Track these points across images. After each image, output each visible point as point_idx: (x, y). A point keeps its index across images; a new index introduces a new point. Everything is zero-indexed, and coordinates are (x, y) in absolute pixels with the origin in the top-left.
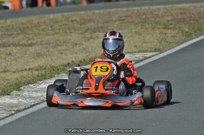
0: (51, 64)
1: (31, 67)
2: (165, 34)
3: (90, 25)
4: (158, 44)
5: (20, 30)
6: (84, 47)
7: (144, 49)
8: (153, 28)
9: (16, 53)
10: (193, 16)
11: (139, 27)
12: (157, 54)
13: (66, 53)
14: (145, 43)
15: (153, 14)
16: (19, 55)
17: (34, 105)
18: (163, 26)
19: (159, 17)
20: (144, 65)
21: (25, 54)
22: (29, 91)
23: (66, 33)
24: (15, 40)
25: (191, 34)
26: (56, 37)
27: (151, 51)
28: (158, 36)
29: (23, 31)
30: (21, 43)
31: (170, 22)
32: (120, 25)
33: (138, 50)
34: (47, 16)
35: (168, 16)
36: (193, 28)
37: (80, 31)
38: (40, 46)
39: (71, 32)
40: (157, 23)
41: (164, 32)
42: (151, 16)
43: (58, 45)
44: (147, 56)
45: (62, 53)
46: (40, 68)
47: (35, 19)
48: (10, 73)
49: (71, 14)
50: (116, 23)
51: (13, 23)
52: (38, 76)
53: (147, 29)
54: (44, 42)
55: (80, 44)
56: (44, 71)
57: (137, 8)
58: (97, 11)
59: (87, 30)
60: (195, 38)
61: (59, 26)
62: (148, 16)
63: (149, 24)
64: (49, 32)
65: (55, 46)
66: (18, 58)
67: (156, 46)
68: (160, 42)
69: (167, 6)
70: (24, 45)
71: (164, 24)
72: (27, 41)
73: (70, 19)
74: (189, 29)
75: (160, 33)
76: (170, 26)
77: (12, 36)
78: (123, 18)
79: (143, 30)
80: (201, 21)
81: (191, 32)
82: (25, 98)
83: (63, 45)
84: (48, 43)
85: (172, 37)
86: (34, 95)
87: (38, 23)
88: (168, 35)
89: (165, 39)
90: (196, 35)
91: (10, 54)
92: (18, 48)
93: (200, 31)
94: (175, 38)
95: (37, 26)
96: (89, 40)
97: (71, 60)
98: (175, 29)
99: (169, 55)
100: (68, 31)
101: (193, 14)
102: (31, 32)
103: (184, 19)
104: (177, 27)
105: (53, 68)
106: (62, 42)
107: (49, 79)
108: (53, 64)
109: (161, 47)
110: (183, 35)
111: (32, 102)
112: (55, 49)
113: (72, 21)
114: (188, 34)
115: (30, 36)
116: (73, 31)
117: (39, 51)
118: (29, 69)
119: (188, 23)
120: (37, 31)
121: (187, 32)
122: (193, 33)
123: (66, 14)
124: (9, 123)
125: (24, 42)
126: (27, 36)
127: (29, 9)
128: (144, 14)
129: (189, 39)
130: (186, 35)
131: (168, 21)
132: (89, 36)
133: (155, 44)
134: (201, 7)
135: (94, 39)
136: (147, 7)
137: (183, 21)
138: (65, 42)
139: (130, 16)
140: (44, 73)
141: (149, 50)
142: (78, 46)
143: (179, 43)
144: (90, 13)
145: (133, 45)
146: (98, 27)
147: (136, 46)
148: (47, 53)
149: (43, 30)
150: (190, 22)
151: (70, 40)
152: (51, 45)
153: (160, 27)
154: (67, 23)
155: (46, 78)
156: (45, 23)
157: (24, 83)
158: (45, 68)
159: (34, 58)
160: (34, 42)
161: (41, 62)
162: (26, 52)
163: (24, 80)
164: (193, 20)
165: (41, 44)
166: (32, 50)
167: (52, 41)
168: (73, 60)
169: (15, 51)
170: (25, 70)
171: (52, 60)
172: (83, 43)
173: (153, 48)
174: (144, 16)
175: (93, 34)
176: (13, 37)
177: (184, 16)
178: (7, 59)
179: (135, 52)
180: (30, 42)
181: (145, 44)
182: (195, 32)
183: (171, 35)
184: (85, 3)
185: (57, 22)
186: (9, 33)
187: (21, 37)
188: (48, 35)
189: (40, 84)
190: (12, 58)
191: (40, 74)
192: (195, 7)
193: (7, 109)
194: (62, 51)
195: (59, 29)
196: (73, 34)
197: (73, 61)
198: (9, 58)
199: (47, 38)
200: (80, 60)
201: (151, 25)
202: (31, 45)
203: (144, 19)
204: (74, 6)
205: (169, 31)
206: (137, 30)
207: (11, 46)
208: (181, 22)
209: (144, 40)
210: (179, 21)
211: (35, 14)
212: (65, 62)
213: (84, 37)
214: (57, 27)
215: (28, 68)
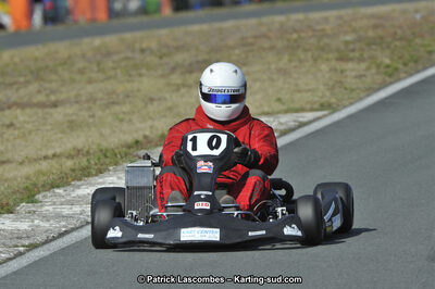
0: (99, 145)
1: (58, 151)
2: (342, 72)
3: (179, 58)
4: (328, 94)
5: (32, 72)
6: (169, 104)
7: (297, 106)
8: (315, 60)
9: (25, 122)
10: (399, 32)
11: (286, 58)
12: (325, 116)
13: (130, 120)
14: (299, 91)
15: (314, 30)
16: (29, 126)
17: (66, 232)
18: (336, 55)
19: (328, 36)
20: (298, 140)
21: (44, 124)
22: (54, 204)
23: (130, 76)
24: (23, 94)
25: (396, 69)
26: (109, 85)
27: (312, 110)
28: (327, 76)
29: (38, 74)
30: (35, 101)
31: (352, 46)
32: (243, 56)
33: (284, 107)
34: (86, 40)
35: (346, 33)
36: (400, 58)
37: (160, 72)
38: (76, 107)
39: (140, 75)
40: (323, 49)
41: (338, 67)
42: (310, 34)
43: (113, 103)
44: (305, 120)
45: (121, 120)
46: (77, 152)
47: (62, 49)
48: (13, 165)
49: (138, 34)
50: (237, 52)
51: (17, 60)
52: (73, 170)
53: (301, 61)
54: (84, 98)
55: (159, 99)
56: (85, 159)
57: (279, 19)
58: (195, 28)
59: (173, 69)
60: (404, 78)
61: (114, 62)
62: (303, 35)
63: (306, 50)
64: (93, 75)
65: (107, 106)
66: (30, 132)
67: (322, 97)
68: (331, 89)
69: (343, 12)
70: (42, 105)
71: (338, 50)
72: (47, 95)
73: (137, 46)
74: (392, 60)
75: (331, 70)
76: (351, 55)
77: (15, 87)
78: (251, 40)
79: (293, 64)
80: (418, 41)
81: (396, 65)
82: (46, 218)
83: (124, 103)
84: (92, 100)
85: (356, 77)
86: (66, 210)
87: (69, 57)
88: (348, 73)
89: (341, 82)
90: (406, 72)
91: (11, 125)
92: (28, 111)
93: (416, 62)
94: (364, 78)
95: (67, 62)
96: (178, 90)
97: (141, 133)
98: (361, 60)
99: (350, 117)
100: (134, 73)
101: (400, 27)
102: (54, 77)
103: (382, 38)
104: (365, 56)
105: (104, 153)
106: (121, 97)
107: (96, 175)
108: (105, 145)
109: (333, 100)
110: (378, 73)
111: (62, 225)
112: (107, 111)
113: (142, 51)
114: (390, 70)
115: (54, 86)
116: (144, 71)
117: (74, 117)
118: (54, 155)
119: (388, 47)
120: (66, 75)
121: (388, 66)
122: (401, 66)
123: (128, 36)
124: (15, 273)
125: (41, 98)
126: (47, 85)
127: (50, 28)
128: (295, 31)
129: (392, 80)
130: (386, 73)
131: (347, 43)
132: (179, 81)
133: (320, 94)
134: (417, 11)
135: (190, 87)
136: (300, 16)
137: (378, 42)
138: (128, 96)
139: (265, 36)
140: (86, 164)
141: (308, 106)
142: (155, 103)
143: (371, 90)
144: (179, 31)
145: (274, 98)
146: (198, 62)
147: (279, 100)
148: (91, 120)
149: (81, 71)
150: (392, 46)
151: (139, 90)
152: (98, 102)
153: (330, 56)
154: (130, 55)
155: (89, 175)
156: (83, 56)
157: (43, 186)
158: (88, 152)
159: (63, 132)
160: (63, 97)
161: (78, 140)
162: (45, 118)
163: (42, 179)
164: (401, 39)
165: (77, 102)
166: (58, 114)
167: (100, 95)
168: (147, 133)
169: (21, 119)
170: (46, 158)
171: (101, 135)
172: (168, 96)
173: (315, 103)
174: (295, 36)
175: (187, 76)
176: (18, 90)
177: (380, 32)
178: (5, 136)
179: (278, 113)
180: (53, 98)
181: (299, 95)
182: (405, 65)
183: (354, 74)
184: (167, 11)
185: (109, 54)
186: (8, 80)
187: (33, 87)
188: (90, 81)
189: (79, 187)
190: (16, 132)
191: (77, 166)
192: (404, 12)
193: (8, 242)
194: (121, 116)
195: (114, 69)
196: (145, 79)
197: (145, 137)
198: (9, 133)
199: (90, 88)
200: (160, 132)
201: (309, 54)
202: (55, 105)
203: (296, 41)
204: (144, 19)
205: (350, 65)
206: (281, 65)
207: (14, 108)
208: (374, 44)
209: (296, 85)
210: (371, 43)
211: (62, 38)
212: (129, 139)
213: (169, 85)
214: (111, 65)
215: (50, 152)
